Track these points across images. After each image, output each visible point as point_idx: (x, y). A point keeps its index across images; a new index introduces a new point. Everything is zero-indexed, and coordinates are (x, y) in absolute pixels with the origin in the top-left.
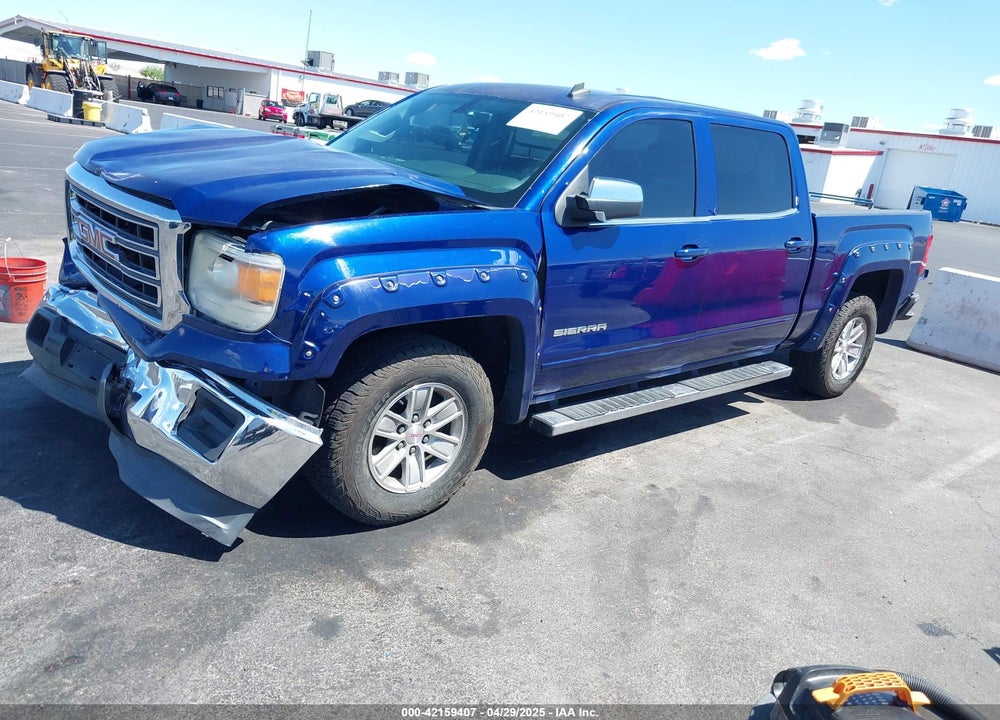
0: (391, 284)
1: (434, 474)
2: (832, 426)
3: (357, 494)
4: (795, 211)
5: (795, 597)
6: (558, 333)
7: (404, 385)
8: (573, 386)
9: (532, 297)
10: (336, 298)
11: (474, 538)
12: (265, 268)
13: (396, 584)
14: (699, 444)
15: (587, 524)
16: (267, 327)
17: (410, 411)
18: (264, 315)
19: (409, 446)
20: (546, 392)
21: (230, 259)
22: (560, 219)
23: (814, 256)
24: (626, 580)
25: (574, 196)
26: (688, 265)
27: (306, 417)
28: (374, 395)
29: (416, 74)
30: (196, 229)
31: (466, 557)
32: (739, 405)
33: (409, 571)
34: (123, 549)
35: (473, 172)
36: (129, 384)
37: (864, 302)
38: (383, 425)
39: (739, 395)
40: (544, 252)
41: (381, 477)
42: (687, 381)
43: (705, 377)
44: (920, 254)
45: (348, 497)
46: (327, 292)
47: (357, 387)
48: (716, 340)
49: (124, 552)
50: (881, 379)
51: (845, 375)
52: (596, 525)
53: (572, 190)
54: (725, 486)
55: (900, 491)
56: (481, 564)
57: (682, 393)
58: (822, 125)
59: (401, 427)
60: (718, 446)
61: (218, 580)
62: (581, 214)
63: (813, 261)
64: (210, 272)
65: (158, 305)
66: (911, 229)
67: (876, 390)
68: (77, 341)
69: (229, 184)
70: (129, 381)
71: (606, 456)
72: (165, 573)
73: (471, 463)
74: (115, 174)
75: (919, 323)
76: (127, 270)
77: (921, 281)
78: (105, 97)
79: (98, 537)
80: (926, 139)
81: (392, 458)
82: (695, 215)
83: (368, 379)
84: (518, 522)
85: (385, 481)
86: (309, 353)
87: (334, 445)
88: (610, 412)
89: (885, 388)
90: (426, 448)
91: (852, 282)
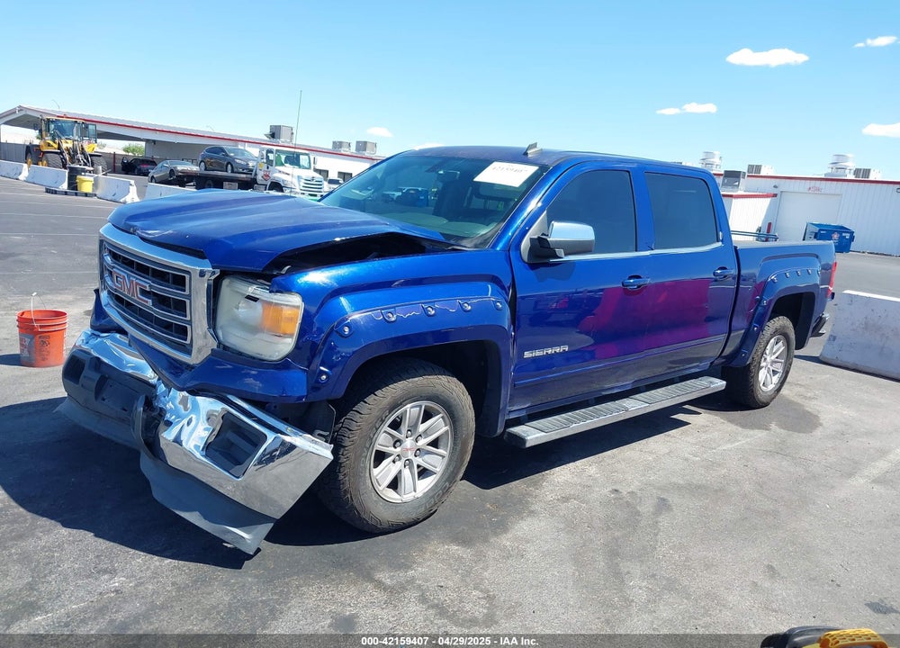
0: (391, 316)
1: (425, 485)
2: (765, 433)
3: (361, 504)
4: (720, 244)
5: (755, 584)
6: (527, 355)
7: (401, 404)
8: (540, 402)
9: (506, 323)
10: (347, 329)
11: (464, 541)
12: (287, 305)
13: (401, 584)
14: (651, 453)
15: (562, 526)
16: (287, 356)
17: (404, 428)
18: (286, 346)
19: (403, 460)
20: (518, 408)
21: (255, 300)
22: (525, 256)
23: (738, 284)
24: (603, 573)
25: (536, 237)
26: (633, 293)
27: (319, 435)
28: (376, 413)
29: (365, 143)
30: (224, 275)
31: (460, 559)
32: (680, 417)
33: (411, 573)
34: (156, 561)
35: (445, 221)
36: (162, 412)
37: (782, 322)
38: (382, 441)
39: (678, 408)
40: (513, 285)
41: (381, 488)
42: (637, 396)
43: (653, 392)
44: (827, 279)
45: (353, 507)
46: (339, 323)
47: (361, 406)
48: (655, 359)
49: (158, 563)
50: (802, 390)
51: (771, 387)
52: (571, 526)
53: (533, 232)
54: (679, 488)
55: (832, 487)
56: (474, 564)
57: (635, 406)
58: (723, 172)
59: (397, 442)
60: (668, 454)
61: (243, 586)
62: (543, 251)
63: (738, 287)
64: (236, 310)
65: (188, 342)
66: (817, 257)
67: (799, 400)
68: (109, 378)
69: (251, 236)
70: (161, 409)
71: (571, 465)
72: (196, 582)
73: (456, 474)
74: (150, 232)
75: (829, 339)
76: (158, 313)
77: (830, 303)
78: (95, 172)
79: (132, 551)
80: (813, 182)
81: (389, 470)
82: (636, 251)
83: (370, 399)
84: (502, 527)
85: (384, 492)
86: (324, 377)
87: (343, 459)
88: (574, 425)
89: (805, 398)
90: (418, 461)
91: (773, 305)
